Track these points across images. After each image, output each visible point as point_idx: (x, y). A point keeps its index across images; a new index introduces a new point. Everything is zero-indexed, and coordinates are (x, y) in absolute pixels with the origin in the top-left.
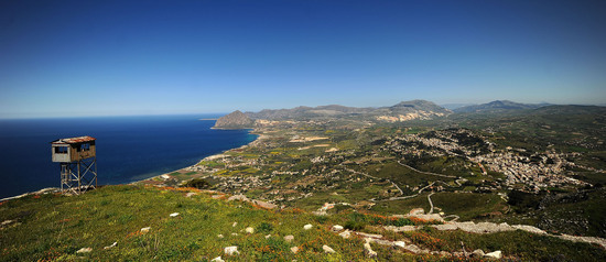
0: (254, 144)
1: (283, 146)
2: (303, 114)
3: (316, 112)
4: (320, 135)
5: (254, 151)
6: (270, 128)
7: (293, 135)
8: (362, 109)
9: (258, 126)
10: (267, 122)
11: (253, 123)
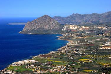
0: (62, 50)
5: (63, 57)
7: (104, 42)
9: (67, 31)
10: (76, 28)
11: (62, 28)
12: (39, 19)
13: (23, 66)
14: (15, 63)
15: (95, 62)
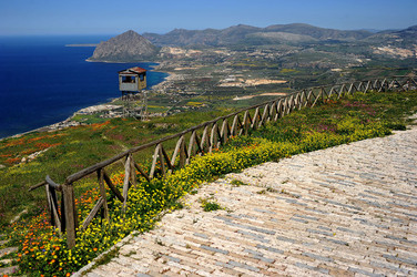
0: (160, 88)
1: (208, 93)
2: (244, 39)
3: (265, 35)
4: (272, 76)
5: (161, 100)
6: (187, 61)
7: (225, 75)
8: (348, 33)
9: (165, 57)
10: (180, 52)
11: (158, 52)
12: (119, 37)
13: (97, 114)
14: (83, 110)
15: (211, 106)
